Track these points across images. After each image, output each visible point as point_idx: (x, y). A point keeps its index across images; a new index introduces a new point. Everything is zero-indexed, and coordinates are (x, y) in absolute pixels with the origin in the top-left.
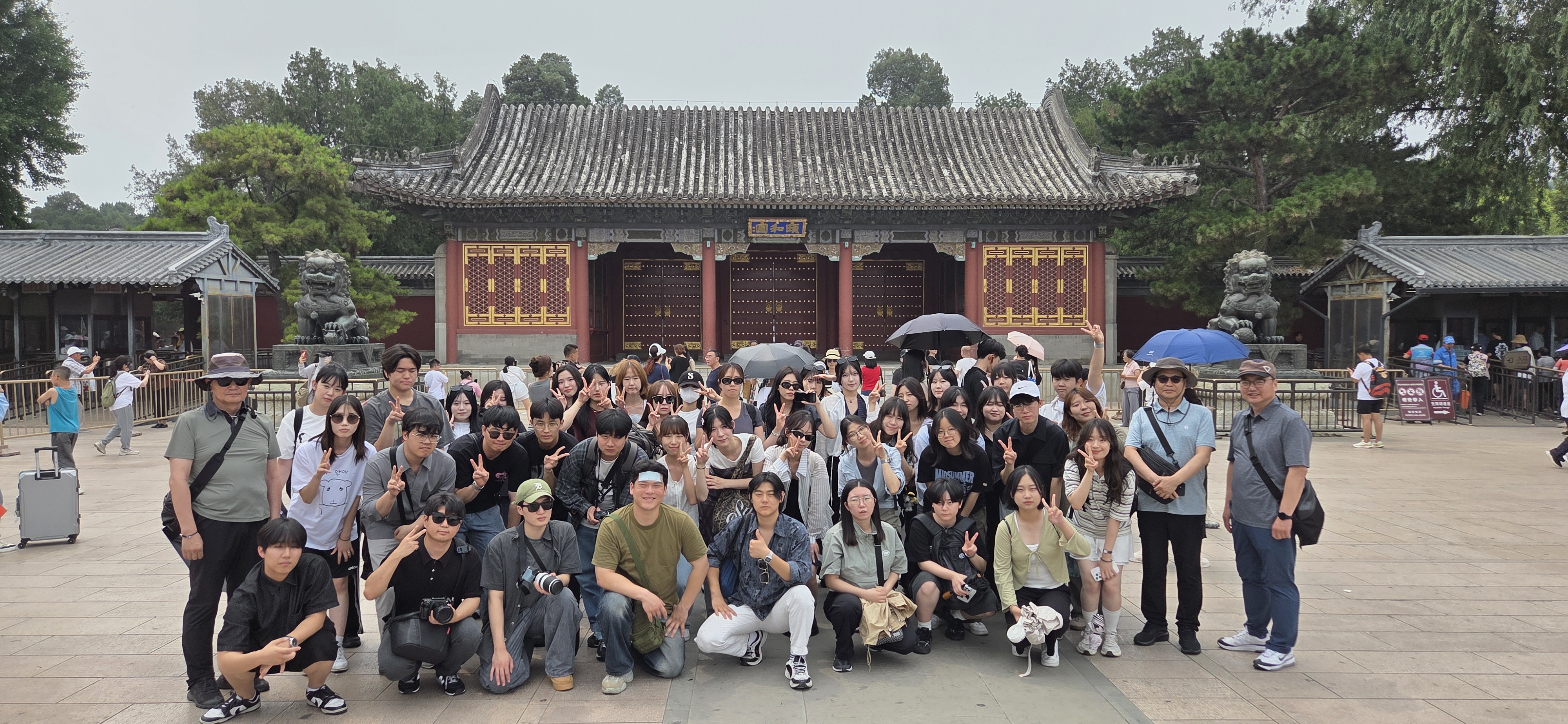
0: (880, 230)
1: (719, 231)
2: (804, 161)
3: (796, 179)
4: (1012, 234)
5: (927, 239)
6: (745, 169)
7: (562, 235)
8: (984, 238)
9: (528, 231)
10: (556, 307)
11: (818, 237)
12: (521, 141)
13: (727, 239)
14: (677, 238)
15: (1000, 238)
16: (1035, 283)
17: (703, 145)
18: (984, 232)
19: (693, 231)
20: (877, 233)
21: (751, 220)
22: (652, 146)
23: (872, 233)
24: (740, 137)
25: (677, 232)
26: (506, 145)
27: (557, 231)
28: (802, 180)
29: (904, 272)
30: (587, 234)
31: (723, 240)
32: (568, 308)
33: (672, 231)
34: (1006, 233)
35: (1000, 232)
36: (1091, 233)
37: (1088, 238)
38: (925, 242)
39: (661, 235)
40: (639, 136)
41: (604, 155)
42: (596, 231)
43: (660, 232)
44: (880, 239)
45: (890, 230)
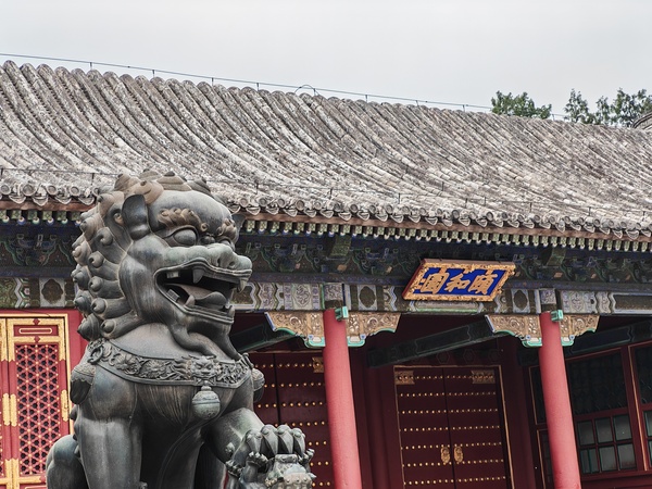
0: (596, 292)
1: (353, 289)
7: (53, 293)
11: (509, 303)
13: (368, 303)
19: (308, 288)
20: (593, 296)
23: (585, 297)
25: (281, 289)
27: (42, 284)
31: (362, 306)
33: (271, 287)
43: (254, 288)
44: (597, 307)
45: (609, 293)
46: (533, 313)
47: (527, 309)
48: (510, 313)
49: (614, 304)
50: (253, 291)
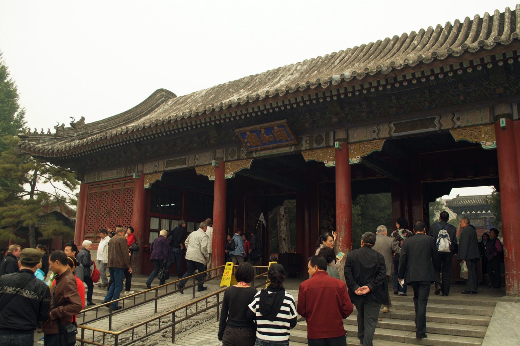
0: (379, 125)
1: (228, 151)
5: (438, 126)
7: (130, 171)
11: (311, 143)
13: (233, 157)
14: (199, 162)
19: (208, 154)
20: (375, 128)
25: (197, 156)
30: (144, 168)
31: (230, 158)
33: (194, 156)
38: (436, 129)
43: (188, 158)
44: (378, 134)
45: (390, 123)
46: (328, 147)
47: (323, 145)
48: (311, 149)
49: (394, 129)
50: (187, 160)
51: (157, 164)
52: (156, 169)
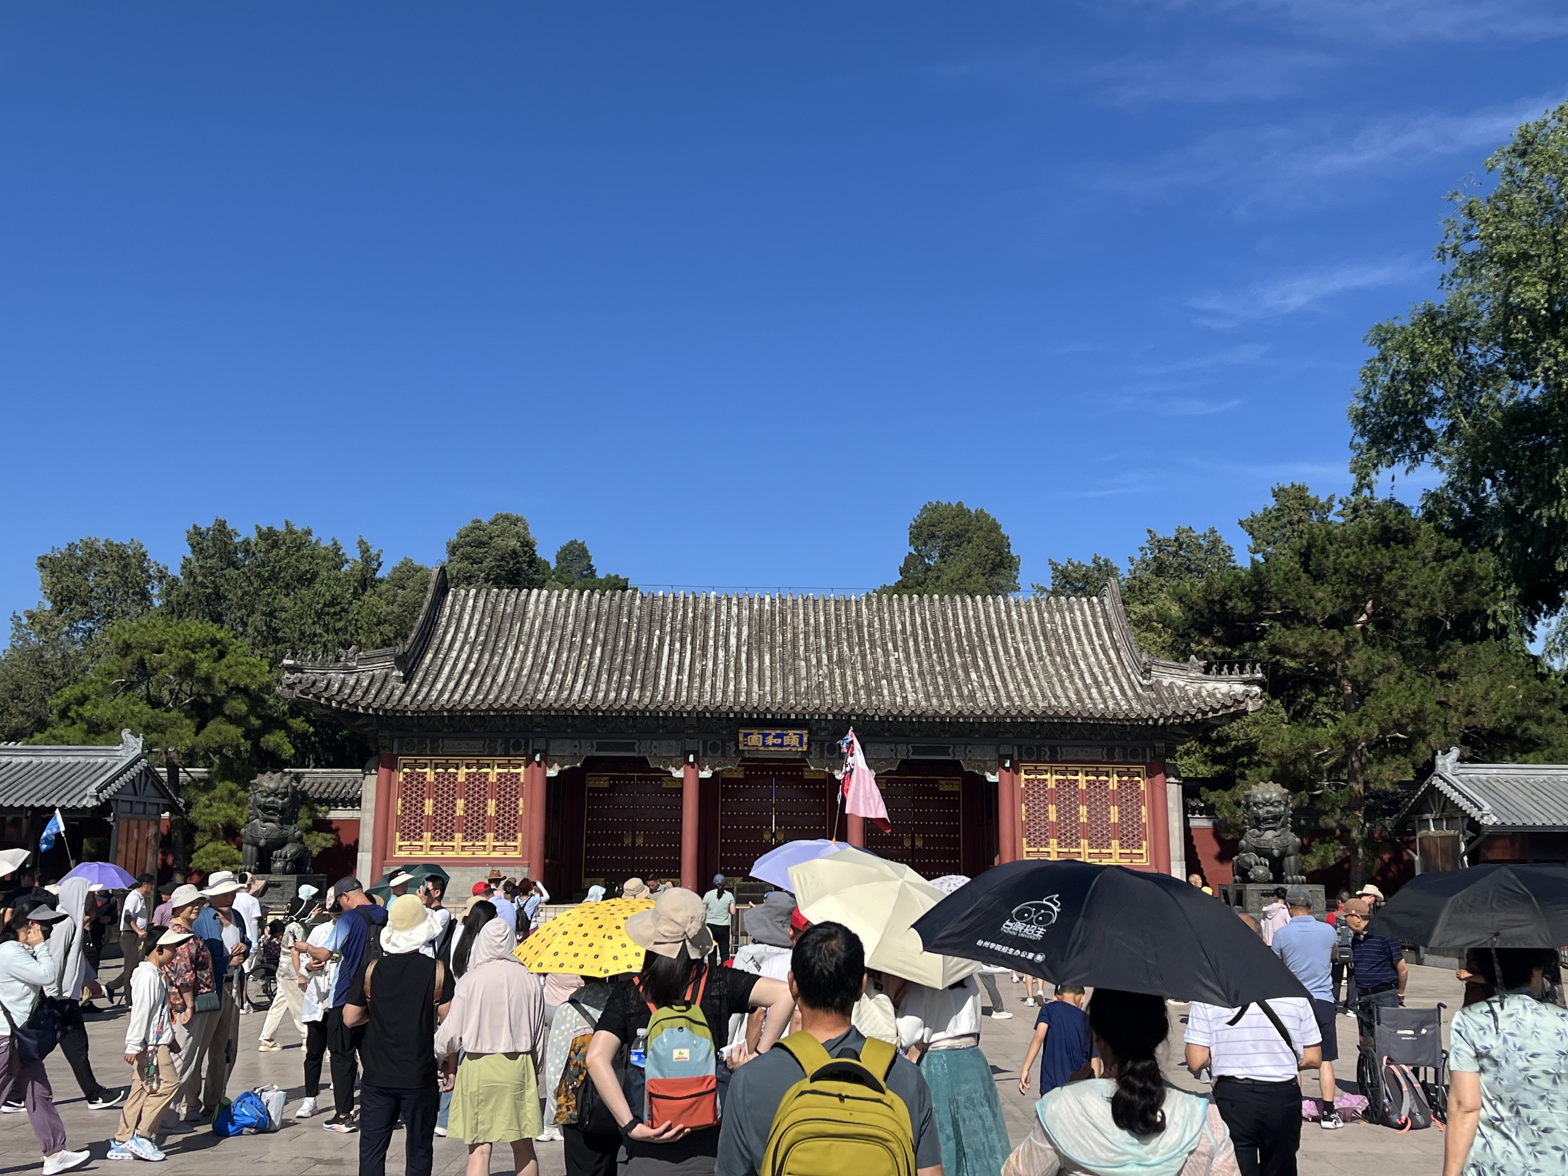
0: (896, 743)
1: (705, 743)
2: (807, 660)
3: (796, 683)
4: (1053, 750)
5: (952, 755)
6: (738, 670)
7: (517, 747)
8: (1020, 755)
9: (476, 743)
10: (505, 833)
11: (822, 751)
12: (472, 634)
13: (714, 752)
14: (654, 751)
15: (1039, 756)
16: (1083, 810)
17: (689, 639)
18: (1020, 747)
19: (674, 743)
20: (893, 746)
21: (742, 731)
22: (627, 641)
23: (887, 747)
24: (734, 630)
25: (655, 743)
26: (454, 639)
27: (512, 742)
28: (804, 684)
29: (937, 792)
30: (548, 745)
31: (709, 753)
32: (520, 835)
33: (649, 743)
34: (1047, 749)
35: (1039, 748)
36: (1148, 751)
37: (1144, 756)
38: (951, 758)
39: (636, 747)
40: (613, 628)
41: (570, 651)
42: (558, 742)
43: (637, 743)
45: (908, 744)
46: (841, 758)
47: (836, 755)
48: (821, 758)
49: (910, 753)
51: (577, 743)
52: (576, 751)
